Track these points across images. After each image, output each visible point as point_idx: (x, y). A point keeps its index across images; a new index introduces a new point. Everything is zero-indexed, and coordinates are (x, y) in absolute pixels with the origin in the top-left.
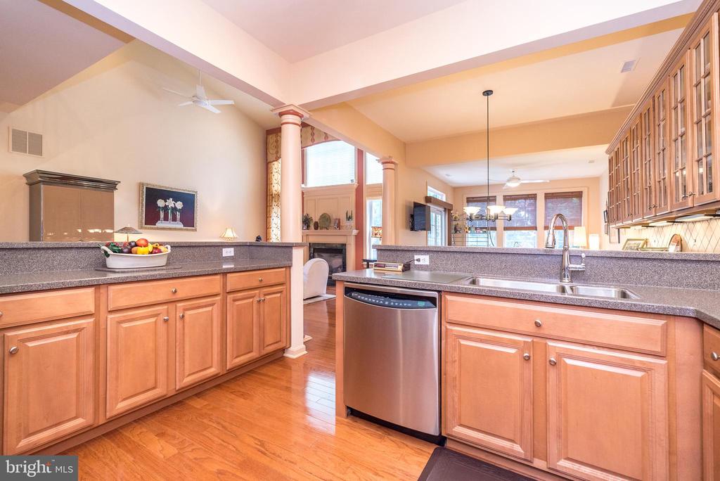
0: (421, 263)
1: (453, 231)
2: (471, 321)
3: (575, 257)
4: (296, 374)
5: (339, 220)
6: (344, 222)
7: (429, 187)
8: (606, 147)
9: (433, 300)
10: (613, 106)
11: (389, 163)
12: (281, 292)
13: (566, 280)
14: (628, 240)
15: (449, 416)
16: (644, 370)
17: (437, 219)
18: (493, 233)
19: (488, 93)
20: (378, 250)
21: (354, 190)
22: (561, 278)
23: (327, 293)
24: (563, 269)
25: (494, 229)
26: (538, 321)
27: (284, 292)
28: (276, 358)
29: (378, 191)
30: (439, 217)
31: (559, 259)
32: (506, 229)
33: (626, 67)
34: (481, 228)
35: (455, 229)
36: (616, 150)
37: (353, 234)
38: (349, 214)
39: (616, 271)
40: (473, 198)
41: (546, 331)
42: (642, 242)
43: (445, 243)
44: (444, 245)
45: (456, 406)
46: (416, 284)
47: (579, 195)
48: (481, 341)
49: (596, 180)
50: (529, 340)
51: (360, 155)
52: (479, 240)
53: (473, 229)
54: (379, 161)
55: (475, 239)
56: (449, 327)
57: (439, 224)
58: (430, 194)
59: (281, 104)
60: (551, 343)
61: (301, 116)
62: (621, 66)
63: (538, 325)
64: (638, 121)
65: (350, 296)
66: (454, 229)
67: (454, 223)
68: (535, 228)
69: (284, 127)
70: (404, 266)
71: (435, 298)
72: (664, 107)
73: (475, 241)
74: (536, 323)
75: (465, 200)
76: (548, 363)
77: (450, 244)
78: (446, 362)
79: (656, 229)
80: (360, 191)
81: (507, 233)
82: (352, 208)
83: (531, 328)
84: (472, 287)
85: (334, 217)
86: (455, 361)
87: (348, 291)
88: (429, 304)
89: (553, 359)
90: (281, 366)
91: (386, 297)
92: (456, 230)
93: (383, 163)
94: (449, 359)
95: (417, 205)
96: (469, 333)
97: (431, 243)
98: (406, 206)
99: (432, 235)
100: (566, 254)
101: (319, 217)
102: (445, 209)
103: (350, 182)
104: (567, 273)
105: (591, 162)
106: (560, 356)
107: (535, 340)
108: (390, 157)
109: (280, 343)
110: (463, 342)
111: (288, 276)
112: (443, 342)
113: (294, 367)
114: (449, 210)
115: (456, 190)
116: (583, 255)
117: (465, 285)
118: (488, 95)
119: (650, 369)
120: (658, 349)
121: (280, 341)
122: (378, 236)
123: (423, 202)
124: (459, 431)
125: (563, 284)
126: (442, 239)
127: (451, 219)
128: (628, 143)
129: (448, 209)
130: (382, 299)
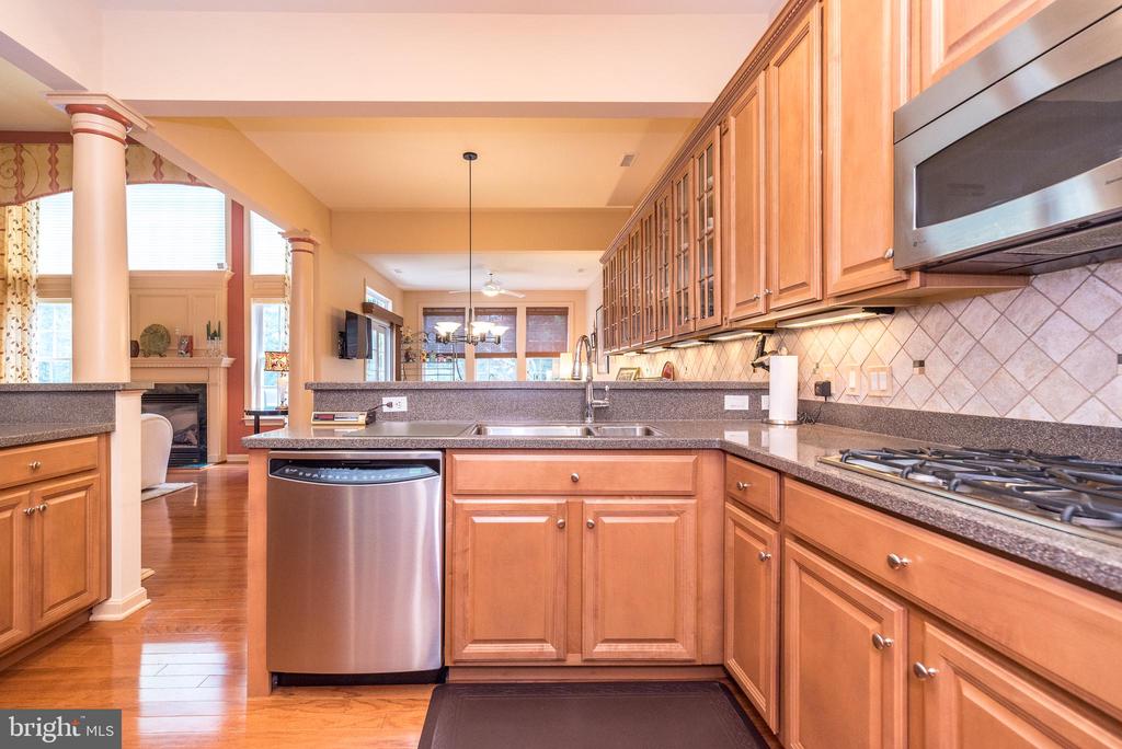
0: (394, 409)
1: (403, 359)
2: (491, 488)
3: (599, 390)
4: (118, 651)
5: (191, 338)
6: (202, 343)
7: (368, 288)
8: (600, 254)
9: (433, 464)
10: (608, 204)
11: (304, 240)
12: (86, 488)
13: (589, 420)
14: (621, 369)
15: (458, 633)
16: (678, 515)
17: (382, 340)
18: (461, 362)
19: (470, 156)
20: (316, 391)
21: (225, 285)
22: (583, 416)
23: (167, 482)
24: (585, 406)
25: (462, 356)
26: (576, 475)
27: (96, 487)
28: (78, 626)
29: (272, 288)
30: (382, 336)
31: (580, 394)
32: (478, 356)
33: (627, 161)
34: (445, 355)
35: (407, 356)
36: (612, 258)
37: (223, 365)
38: (214, 328)
39: (637, 405)
40: (433, 309)
41: (583, 486)
42: (635, 371)
43: (392, 379)
44: (389, 380)
45: (468, 616)
46: (406, 441)
47: (563, 312)
48: (503, 513)
49: (582, 294)
50: (563, 501)
51: (237, 214)
52: (441, 372)
53: (433, 356)
54: (283, 235)
55: (435, 372)
56: (458, 501)
57: (382, 349)
58: (369, 299)
59: (77, 88)
60: (588, 501)
61: (127, 124)
62: (621, 158)
63: (575, 480)
64: (639, 228)
65: (283, 474)
66: (405, 357)
67: (407, 346)
68: (514, 355)
69: (78, 138)
70: (368, 416)
71: (437, 461)
72: (666, 216)
73: (435, 373)
74: (573, 477)
75: (421, 312)
76: (585, 526)
77: (398, 378)
78: (453, 554)
79: (649, 356)
80: (237, 286)
81: (479, 361)
82: (220, 317)
83: (567, 486)
84: (477, 438)
85: (178, 332)
86: (466, 551)
87: (276, 465)
88: (428, 470)
89: (591, 521)
90: (90, 641)
91: (352, 468)
92: (408, 358)
93: (292, 240)
94: (459, 548)
95: (351, 316)
96: (486, 505)
97: (371, 378)
98: (332, 316)
99: (371, 364)
100: (590, 387)
101: (141, 331)
102: (392, 324)
103: (216, 268)
104: (591, 412)
105: (581, 271)
106: (598, 514)
107: (571, 500)
108: (305, 230)
109: (84, 596)
110: (478, 520)
111: (103, 453)
112: (448, 525)
113: (115, 637)
114: (398, 326)
115: (407, 295)
116: (607, 388)
117: (470, 437)
118: (470, 159)
119: (683, 512)
120: (688, 488)
121: (85, 591)
122: (278, 367)
123: (358, 311)
124: (474, 650)
125: (587, 426)
126: (386, 371)
127: (400, 340)
128: (627, 252)
129: (395, 324)
130: (347, 471)
